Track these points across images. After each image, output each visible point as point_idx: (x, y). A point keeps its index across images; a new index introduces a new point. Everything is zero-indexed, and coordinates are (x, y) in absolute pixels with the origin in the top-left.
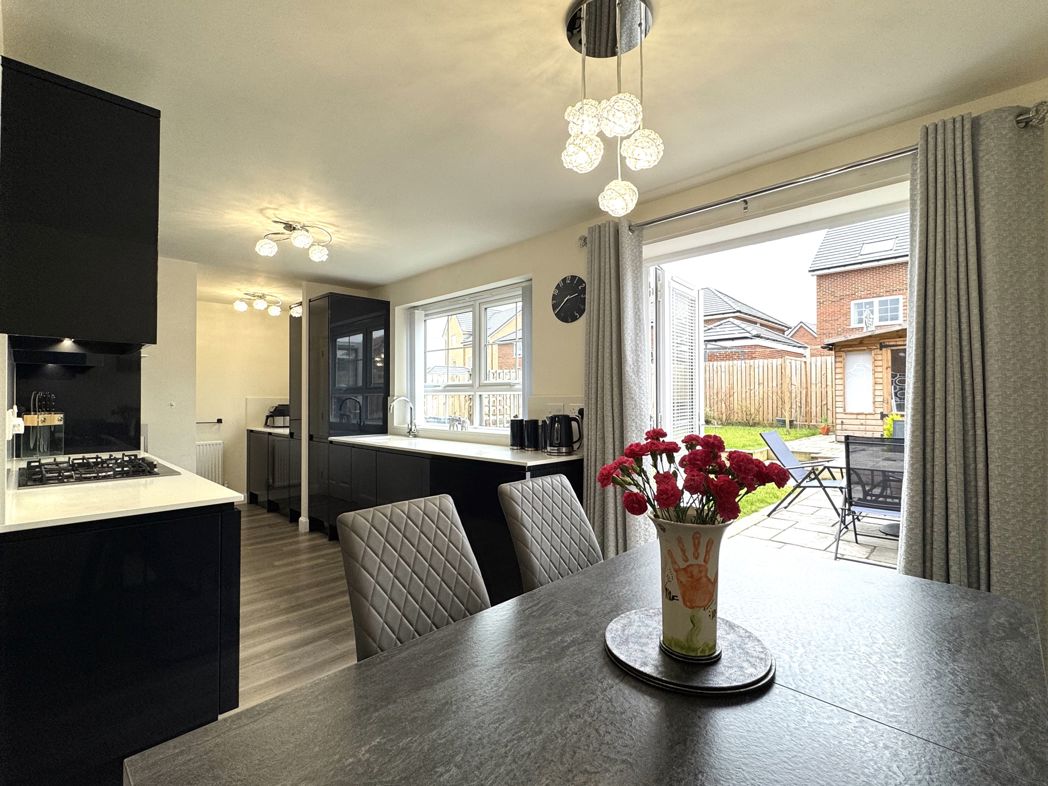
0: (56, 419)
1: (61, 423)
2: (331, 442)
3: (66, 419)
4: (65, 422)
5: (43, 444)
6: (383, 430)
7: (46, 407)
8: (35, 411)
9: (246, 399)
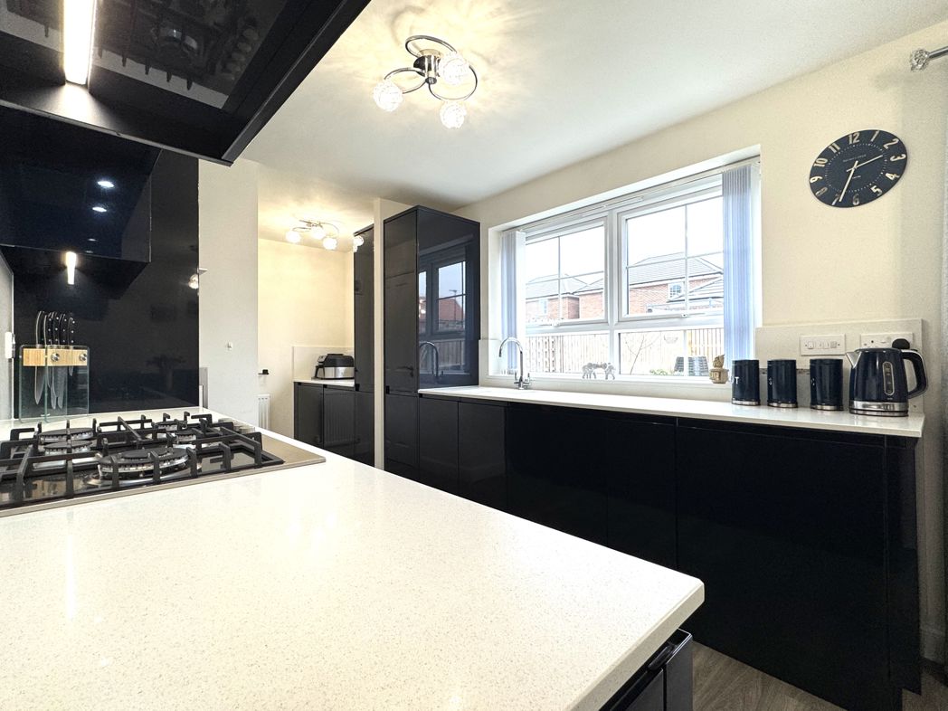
0: (76, 357)
1: (85, 363)
2: (421, 395)
3: (91, 358)
4: (90, 362)
5: (58, 397)
6: (473, 380)
7: (60, 337)
8: (42, 343)
9: (293, 348)
